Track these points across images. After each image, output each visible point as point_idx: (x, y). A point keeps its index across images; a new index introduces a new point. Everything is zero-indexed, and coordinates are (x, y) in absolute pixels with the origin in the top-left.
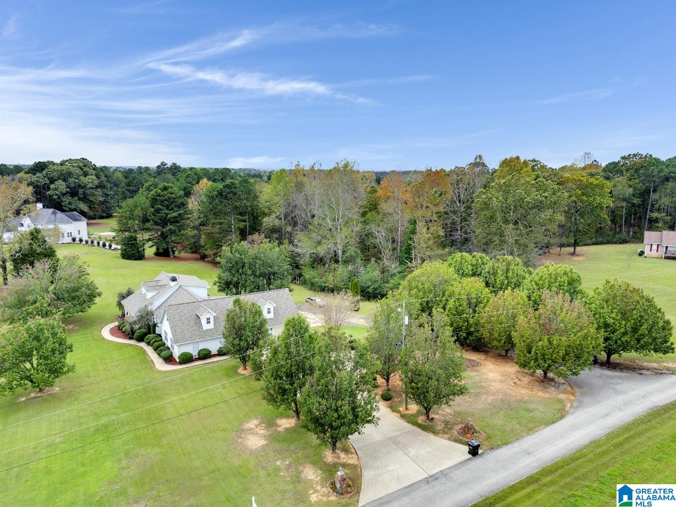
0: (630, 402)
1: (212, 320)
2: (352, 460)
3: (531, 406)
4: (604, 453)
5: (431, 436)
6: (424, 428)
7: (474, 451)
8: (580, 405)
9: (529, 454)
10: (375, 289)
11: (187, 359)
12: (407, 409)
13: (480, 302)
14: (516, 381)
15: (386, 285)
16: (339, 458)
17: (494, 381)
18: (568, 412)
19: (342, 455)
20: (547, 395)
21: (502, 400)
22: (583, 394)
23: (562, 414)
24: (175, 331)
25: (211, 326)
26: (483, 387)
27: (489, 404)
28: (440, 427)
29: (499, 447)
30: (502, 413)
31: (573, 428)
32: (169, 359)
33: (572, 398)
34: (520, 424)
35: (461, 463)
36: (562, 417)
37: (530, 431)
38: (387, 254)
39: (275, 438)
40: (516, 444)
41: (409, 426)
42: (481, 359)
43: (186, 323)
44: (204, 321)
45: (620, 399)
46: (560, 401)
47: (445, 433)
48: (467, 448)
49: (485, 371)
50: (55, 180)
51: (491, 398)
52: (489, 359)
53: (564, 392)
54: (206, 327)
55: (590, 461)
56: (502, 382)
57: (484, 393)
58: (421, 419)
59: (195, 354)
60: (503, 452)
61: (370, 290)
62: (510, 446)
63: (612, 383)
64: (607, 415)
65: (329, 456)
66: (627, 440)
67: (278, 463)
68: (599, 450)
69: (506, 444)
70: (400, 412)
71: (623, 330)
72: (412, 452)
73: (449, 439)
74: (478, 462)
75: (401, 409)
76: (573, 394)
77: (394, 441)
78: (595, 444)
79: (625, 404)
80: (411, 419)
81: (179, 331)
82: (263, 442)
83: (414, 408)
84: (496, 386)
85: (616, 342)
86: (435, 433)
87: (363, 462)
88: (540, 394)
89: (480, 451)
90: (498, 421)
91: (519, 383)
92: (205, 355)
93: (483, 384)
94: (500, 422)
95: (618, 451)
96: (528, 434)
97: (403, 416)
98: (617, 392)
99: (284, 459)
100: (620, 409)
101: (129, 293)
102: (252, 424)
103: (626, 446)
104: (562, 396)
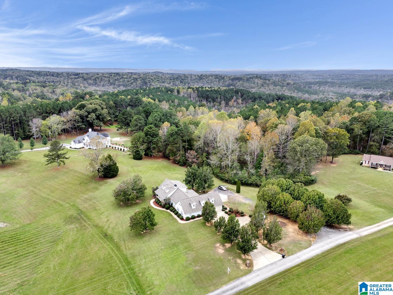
0: (332, 242)
1: (195, 205)
2: (250, 258)
3: (301, 243)
4: (319, 258)
5: (271, 251)
6: (269, 249)
7: (283, 257)
8: (316, 242)
9: (298, 258)
10: (245, 181)
11: (188, 219)
12: (264, 242)
13: (288, 203)
14: (298, 232)
15: (250, 180)
16: (246, 257)
17: (291, 232)
18: (312, 245)
19: (247, 256)
20: (307, 239)
21: (293, 240)
22: (318, 238)
23: (310, 245)
24: (184, 209)
25: (195, 207)
26: (287, 235)
27: (289, 241)
28: (274, 248)
29: (290, 255)
30: (292, 245)
31: (313, 250)
32: (182, 219)
33: (314, 240)
34: (297, 248)
35: (280, 260)
36: (310, 246)
37: (300, 251)
38: (250, 166)
39: (226, 250)
40: (295, 255)
41: (265, 248)
42: (287, 222)
43: (187, 206)
44: (192, 206)
45: (329, 240)
46: (310, 241)
47: (275, 250)
48: (281, 256)
49: (288, 228)
50: (91, 113)
51: (289, 239)
52: (290, 222)
53: (312, 238)
54: (193, 207)
55: (315, 260)
56: (293, 232)
57: (287, 237)
58: (268, 246)
59: (190, 217)
60: (292, 257)
61: (243, 182)
62: (293, 255)
63: (329, 234)
64: (323, 246)
65: (243, 256)
66: (327, 255)
67: (229, 258)
68: (318, 258)
69: (292, 255)
70: (262, 243)
71: (334, 218)
72: (266, 256)
73: (277, 253)
74: (284, 259)
75: (262, 242)
76: (315, 238)
77: (261, 252)
78: (318, 255)
79: (330, 243)
80: (265, 246)
81: (185, 209)
82: (223, 251)
83: (266, 242)
84: (291, 234)
85: (331, 221)
86: (272, 250)
87: (253, 258)
88: (305, 238)
89: (285, 257)
90: (291, 247)
91: (299, 233)
92: (193, 218)
93: (287, 233)
94: (292, 248)
95: (323, 258)
96: (299, 252)
97: (263, 244)
98: (329, 238)
99: (231, 257)
100: (328, 244)
101: (157, 188)
102: (218, 245)
103: (326, 257)
104: (311, 239)
